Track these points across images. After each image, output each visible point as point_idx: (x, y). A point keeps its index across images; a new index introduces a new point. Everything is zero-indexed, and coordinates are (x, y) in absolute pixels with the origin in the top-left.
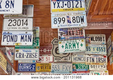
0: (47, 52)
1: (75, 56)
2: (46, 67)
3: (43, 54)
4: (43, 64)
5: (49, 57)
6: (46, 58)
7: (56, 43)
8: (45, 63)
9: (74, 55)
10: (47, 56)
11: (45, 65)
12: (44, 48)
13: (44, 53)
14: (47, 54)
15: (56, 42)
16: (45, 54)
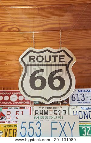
0: (18, 100)
1: (75, 108)
2: (15, 132)
3: (9, 104)
4: (9, 126)
5: (22, 112)
6: (16, 114)
7: (31, 60)
8: (12, 123)
9: (73, 107)
10: (17, 110)
11: (13, 128)
12: (12, 92)
13: (12, 102)
14: (18, 104)
15: (33, 59)
16: (14, 104)
